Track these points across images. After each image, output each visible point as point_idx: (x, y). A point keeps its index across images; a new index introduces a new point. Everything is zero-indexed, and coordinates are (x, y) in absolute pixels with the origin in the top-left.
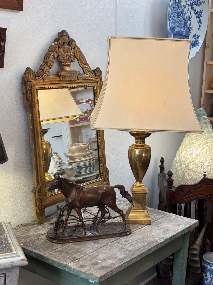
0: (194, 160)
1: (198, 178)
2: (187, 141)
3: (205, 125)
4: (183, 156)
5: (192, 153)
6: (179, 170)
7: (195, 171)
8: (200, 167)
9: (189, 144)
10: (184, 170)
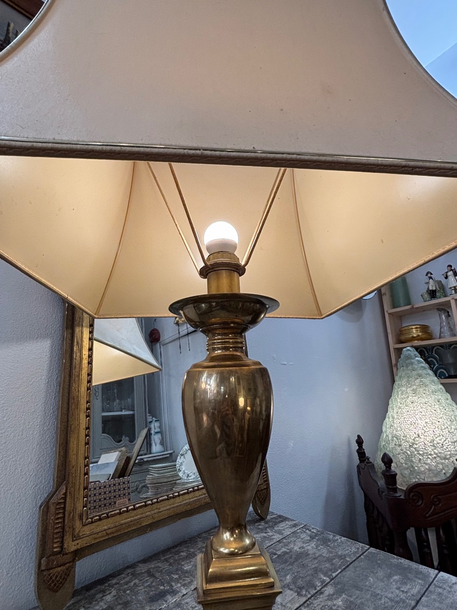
0: (423, 431)
1: (443, 469)
2: (399, 401)
3: (425, 371)
4: (400, 427)
5: (416, 419)
6: (399, 454)
7: (433, 453)
8: (440, 444)
9: (404, 405)
10: (408, 452)
